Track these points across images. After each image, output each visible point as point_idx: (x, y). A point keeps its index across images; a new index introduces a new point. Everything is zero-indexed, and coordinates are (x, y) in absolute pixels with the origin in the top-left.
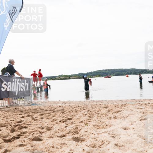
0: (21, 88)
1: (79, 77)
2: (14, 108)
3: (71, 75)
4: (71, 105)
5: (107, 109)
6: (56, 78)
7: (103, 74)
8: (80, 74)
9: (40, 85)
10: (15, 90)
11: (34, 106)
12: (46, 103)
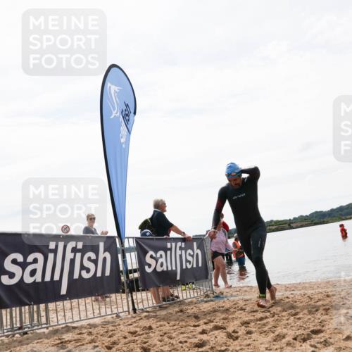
1: (312, 221)
2: (177, 309)
3: (292, 218)
10: (174, 268)
11: (220, 303)
12: (246, 291)
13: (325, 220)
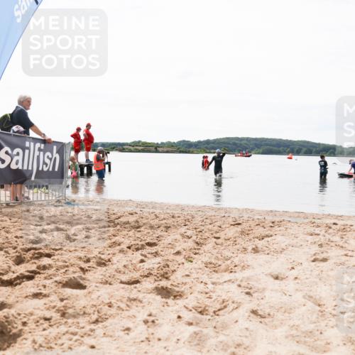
0: (45, 163)
1: (178, 149)
3: (160, 143)
4: (157, 212)
5: (239, 229)
6: (125, 147)
7: (234, 147)
8: (181, 142)
9: (88, 160)
10: (30, 168)
12: (98, 202)
13: (191, 150)
